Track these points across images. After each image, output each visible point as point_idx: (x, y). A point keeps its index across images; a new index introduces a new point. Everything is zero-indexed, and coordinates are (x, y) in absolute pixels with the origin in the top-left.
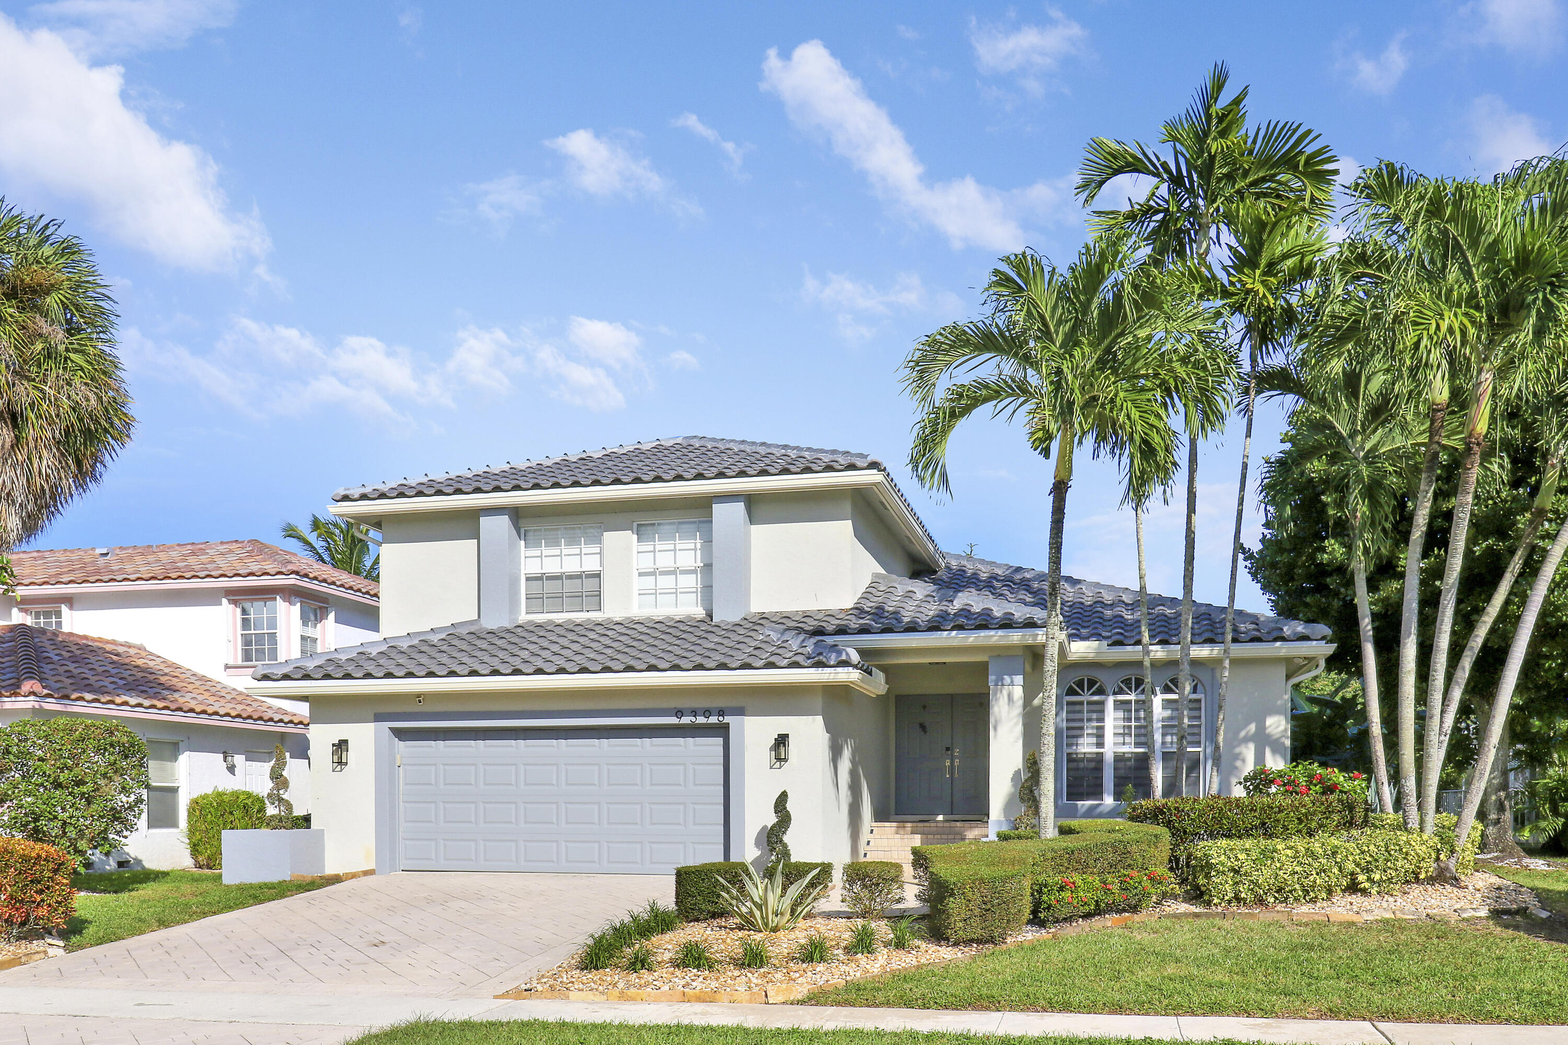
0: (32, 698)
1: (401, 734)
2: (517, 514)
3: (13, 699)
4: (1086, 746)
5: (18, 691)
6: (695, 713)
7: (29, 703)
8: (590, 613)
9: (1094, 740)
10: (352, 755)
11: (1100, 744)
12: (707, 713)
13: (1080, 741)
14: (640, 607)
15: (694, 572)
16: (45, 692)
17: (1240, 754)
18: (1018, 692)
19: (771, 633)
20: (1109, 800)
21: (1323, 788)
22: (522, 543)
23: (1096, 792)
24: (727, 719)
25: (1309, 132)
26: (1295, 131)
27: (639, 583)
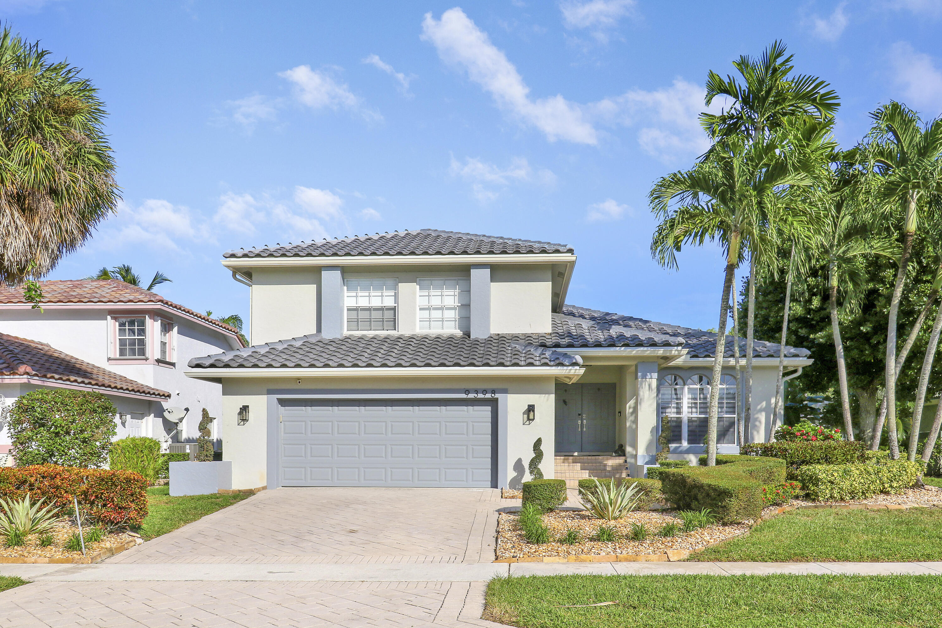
0: (25, 376)
1: (282, 402)
2: (345, 271)
3: (12, 377)
4: (671, 413)
5: (16, 371)
6: (477, 392)
7: (24, 379)
8: (388, 331)
9: (675, 410)
10: (251, 415)
11: (679, 413)
12: (485, 392)
13: (668, 410)
14: (420, 328)
15: (454, 308)
16: (34, 372)
17: (758, 418)
18: (654, 383)
19: (517, 346)
20: (685, 444)
21: (824, 437)
22: (345, 288)
23: (677, 438)
24: (497, 396)
25: (822, 82)
26: (814, 81)
27: (419, 314)
